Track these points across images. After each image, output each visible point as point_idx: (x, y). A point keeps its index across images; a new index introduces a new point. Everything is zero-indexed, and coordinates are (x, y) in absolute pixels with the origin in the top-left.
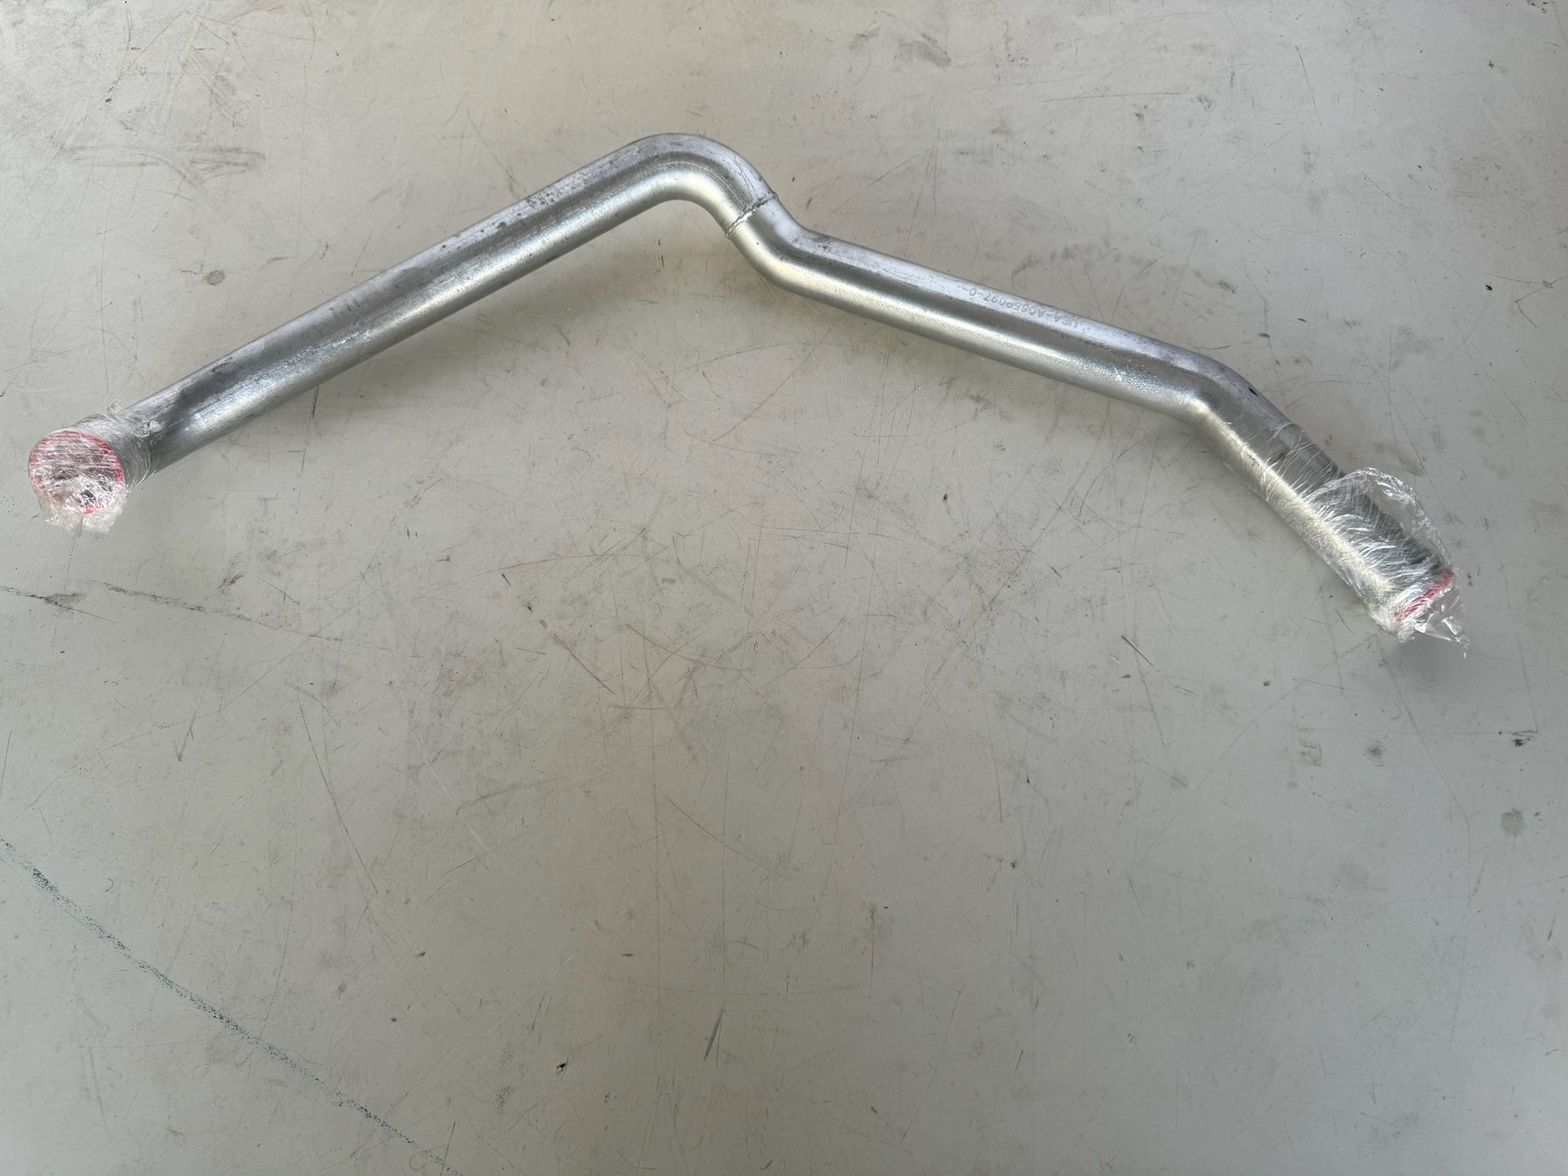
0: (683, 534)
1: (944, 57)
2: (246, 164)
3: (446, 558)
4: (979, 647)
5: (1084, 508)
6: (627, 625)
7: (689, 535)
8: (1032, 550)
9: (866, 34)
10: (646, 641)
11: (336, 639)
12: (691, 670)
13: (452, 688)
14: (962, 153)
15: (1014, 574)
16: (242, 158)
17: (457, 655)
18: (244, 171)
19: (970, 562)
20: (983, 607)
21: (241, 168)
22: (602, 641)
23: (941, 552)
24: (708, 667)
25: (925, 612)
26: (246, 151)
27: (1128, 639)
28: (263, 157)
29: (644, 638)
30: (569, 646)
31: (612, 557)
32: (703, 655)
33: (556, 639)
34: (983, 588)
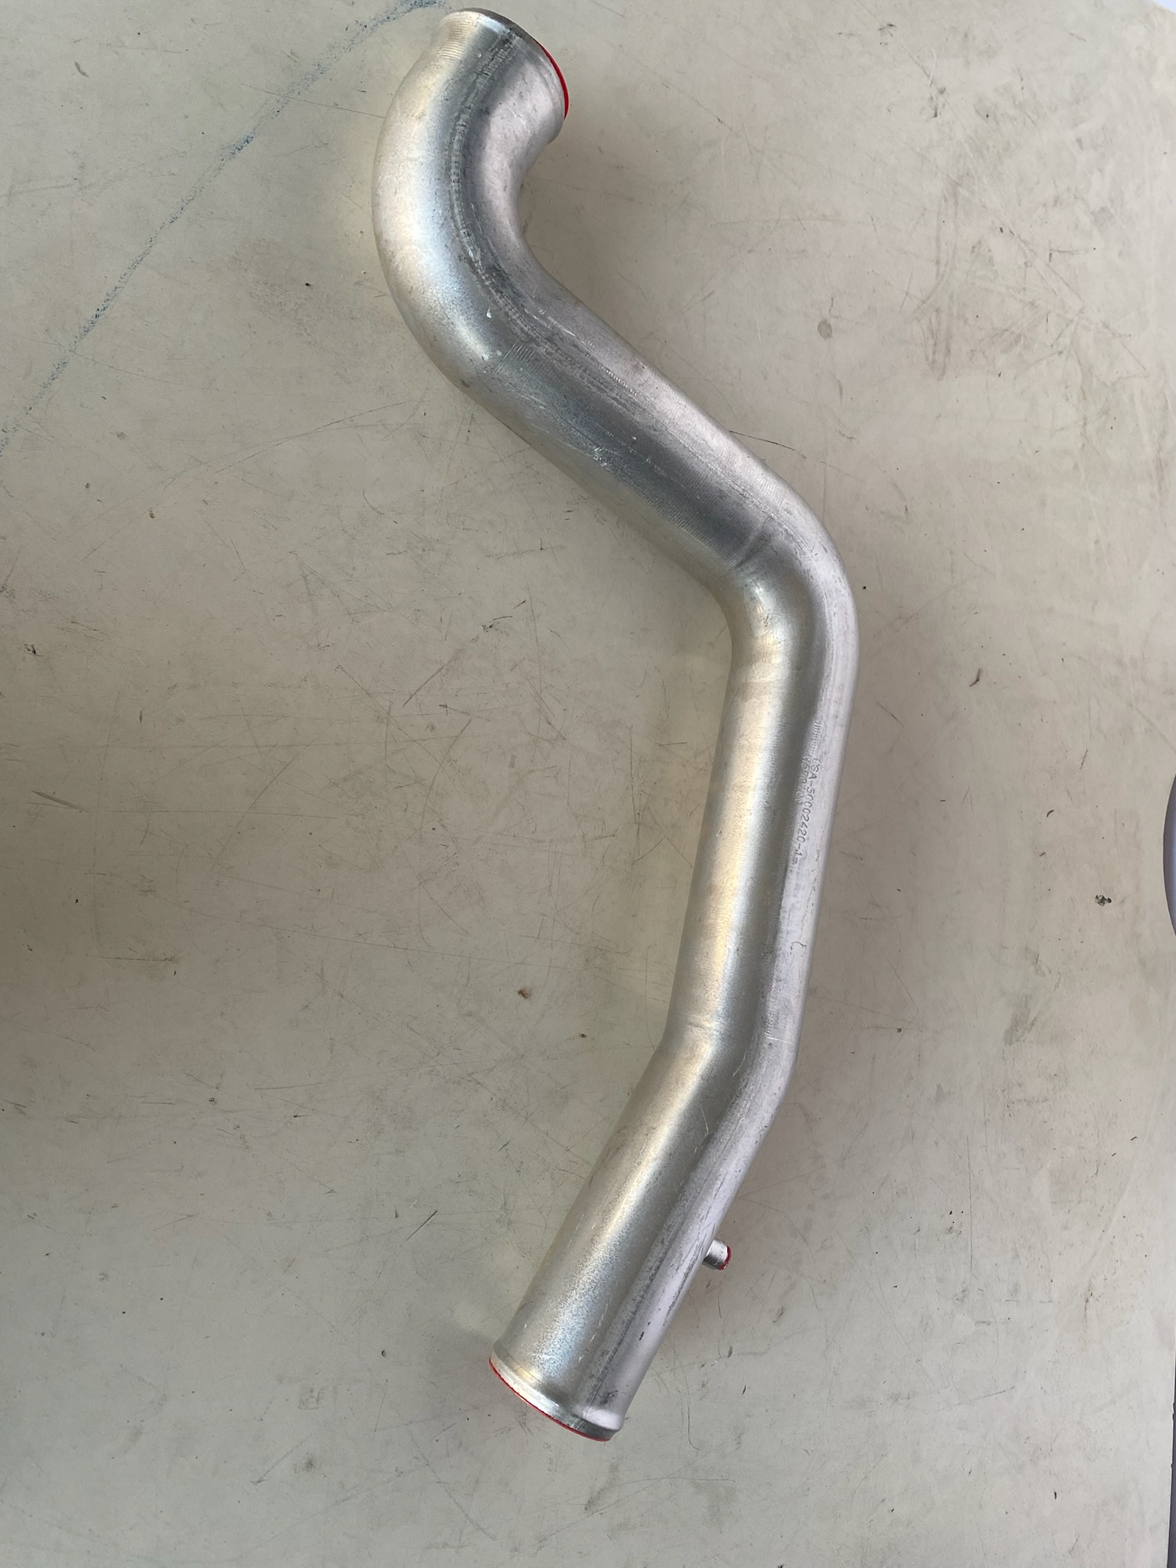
2: (934, 361)
14: (919, 1056)
16: (940, 357)
18: (927, 359)
21: (931, 358)
26: (947, 360)
28: (940, 379)
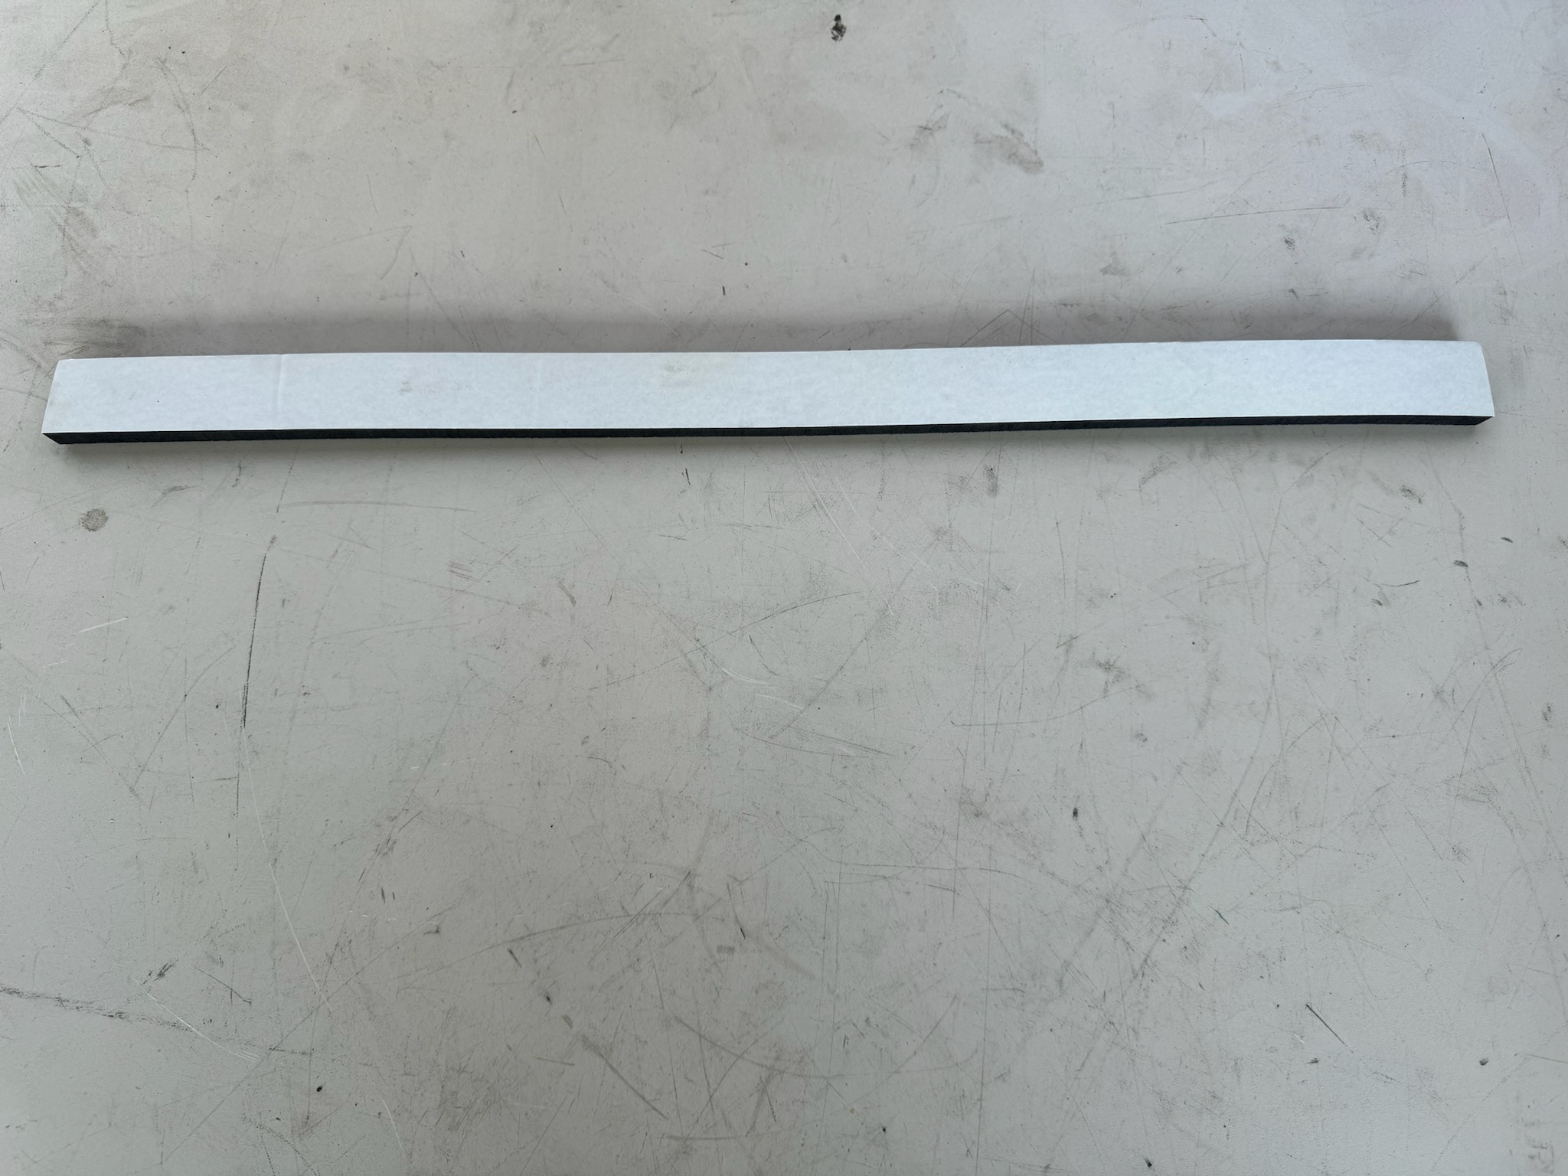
0: (740, 879)
1: (1034, 158)
3: (435, 929)
4: (1131, 1033)
5: (1252, 823)
6: (676, 1018)
7: (747, 879)
8: (1192, 886)
9: (930, 126)
10: (703, 1040)
11: (304, 1053)
12: (764, 1080)
13: (458, 1118)
15: (1170, 922)
17: (461, 1071)
19: (1113, 907)
20: (1133, 971)
22: (646, 1042)
23: (1076, 893)
24: (785, 1074)
25: (1060, 982)
27: (1314, 1008)
29: (700, 1035)
30: (603, 1052)
31: (650, 918)
32: (777, 1058)
33: (588, 1044)
34: (1132, 944)
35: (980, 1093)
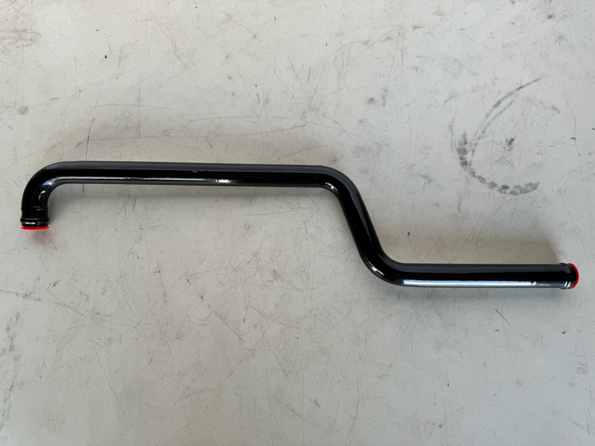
35: (365, 337)
